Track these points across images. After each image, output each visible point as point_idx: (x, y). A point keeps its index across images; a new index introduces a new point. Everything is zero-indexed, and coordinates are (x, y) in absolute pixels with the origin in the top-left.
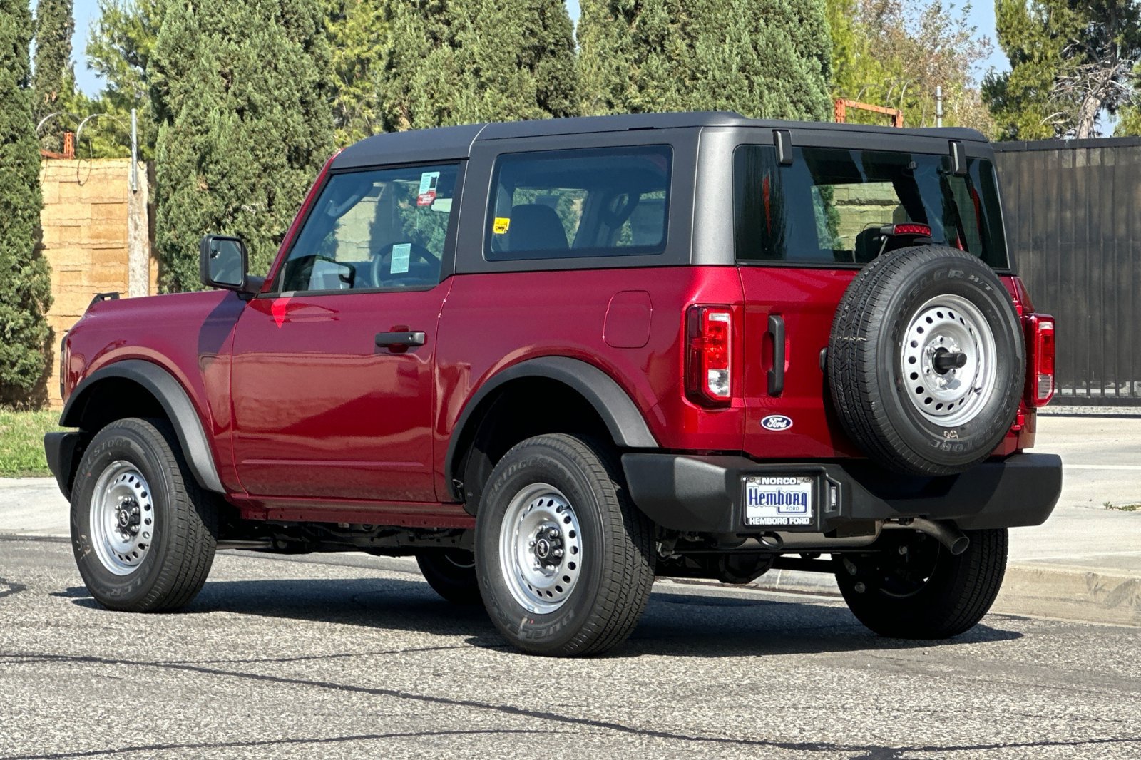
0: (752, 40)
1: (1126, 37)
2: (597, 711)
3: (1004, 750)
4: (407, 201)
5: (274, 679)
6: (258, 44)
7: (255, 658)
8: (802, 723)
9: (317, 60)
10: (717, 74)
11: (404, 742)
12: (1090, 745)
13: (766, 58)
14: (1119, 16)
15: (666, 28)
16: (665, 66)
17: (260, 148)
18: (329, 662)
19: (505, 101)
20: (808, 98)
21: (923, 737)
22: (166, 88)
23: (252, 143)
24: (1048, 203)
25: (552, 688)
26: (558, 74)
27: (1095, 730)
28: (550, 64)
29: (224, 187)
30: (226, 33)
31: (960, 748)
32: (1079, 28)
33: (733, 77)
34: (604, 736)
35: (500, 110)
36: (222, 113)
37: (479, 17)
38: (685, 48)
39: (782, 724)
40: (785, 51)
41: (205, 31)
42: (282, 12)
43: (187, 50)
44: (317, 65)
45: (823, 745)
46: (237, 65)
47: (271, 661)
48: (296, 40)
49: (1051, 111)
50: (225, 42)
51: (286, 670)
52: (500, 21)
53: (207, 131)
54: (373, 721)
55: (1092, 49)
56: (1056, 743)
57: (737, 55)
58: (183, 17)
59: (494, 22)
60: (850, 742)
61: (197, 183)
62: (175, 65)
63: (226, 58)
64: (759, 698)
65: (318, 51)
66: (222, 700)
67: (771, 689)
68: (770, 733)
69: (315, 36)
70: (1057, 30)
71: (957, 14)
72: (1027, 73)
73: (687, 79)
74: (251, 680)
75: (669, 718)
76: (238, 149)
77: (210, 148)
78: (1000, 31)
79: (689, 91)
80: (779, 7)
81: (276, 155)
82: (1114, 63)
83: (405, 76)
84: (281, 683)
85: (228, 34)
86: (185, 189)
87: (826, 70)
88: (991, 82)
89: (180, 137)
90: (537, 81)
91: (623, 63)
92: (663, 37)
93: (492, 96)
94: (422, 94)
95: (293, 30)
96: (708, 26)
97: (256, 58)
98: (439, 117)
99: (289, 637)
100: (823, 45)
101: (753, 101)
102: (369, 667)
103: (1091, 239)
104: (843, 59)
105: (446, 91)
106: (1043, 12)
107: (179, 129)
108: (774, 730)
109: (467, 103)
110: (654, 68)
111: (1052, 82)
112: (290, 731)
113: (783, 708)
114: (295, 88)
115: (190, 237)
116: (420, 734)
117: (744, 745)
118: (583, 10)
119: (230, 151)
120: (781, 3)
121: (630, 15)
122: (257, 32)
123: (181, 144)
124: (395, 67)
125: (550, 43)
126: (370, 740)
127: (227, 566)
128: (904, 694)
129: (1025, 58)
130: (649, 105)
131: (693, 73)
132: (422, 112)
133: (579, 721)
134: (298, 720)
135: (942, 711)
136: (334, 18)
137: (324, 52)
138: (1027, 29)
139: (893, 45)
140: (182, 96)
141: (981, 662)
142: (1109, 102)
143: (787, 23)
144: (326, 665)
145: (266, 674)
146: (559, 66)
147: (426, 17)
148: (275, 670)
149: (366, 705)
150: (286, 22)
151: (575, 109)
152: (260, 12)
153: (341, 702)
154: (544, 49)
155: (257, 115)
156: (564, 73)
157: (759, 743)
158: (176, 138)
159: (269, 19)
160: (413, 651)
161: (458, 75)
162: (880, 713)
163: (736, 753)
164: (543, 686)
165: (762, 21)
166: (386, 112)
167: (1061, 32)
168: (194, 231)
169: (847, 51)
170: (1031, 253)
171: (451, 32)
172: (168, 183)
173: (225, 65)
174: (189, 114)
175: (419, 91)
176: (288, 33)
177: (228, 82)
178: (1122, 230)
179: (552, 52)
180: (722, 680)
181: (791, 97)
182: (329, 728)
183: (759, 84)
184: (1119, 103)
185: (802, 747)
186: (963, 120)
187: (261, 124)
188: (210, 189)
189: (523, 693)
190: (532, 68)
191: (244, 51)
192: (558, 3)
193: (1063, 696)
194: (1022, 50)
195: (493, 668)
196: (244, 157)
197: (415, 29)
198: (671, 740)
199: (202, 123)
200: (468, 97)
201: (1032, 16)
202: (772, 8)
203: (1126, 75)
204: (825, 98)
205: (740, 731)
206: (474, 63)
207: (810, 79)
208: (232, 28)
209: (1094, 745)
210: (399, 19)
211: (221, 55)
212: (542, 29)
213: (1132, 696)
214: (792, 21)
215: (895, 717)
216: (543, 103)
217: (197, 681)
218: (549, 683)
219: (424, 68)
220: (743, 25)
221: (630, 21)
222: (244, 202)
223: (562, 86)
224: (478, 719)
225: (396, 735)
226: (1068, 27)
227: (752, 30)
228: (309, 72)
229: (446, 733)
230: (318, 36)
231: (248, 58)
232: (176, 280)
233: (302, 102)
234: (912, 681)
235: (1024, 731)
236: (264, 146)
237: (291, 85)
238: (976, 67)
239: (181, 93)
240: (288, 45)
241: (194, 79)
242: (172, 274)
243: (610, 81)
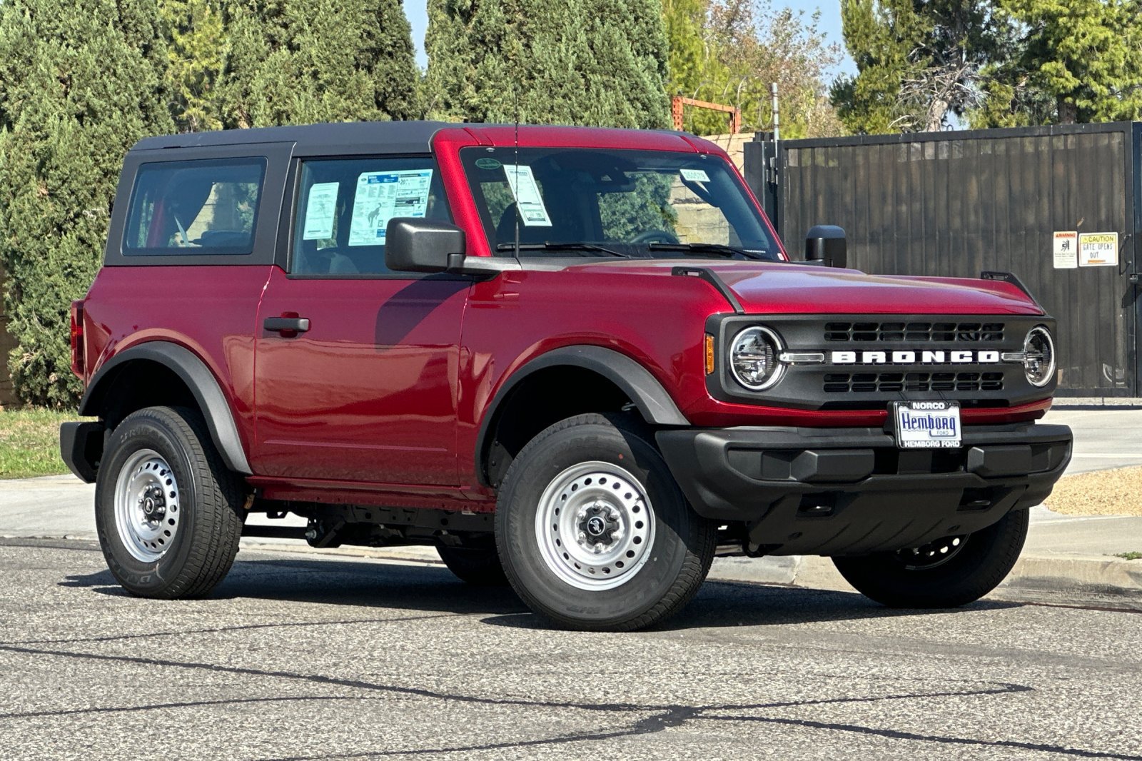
0: (588, 39)
1: (971, 39)
2: (406, 679)
3: (802, 707)
4: (246, 203)
5: (89, 656)
6: (96, 49)
7: (74, 638)
8: (607, 687)
9: (156, 65)
10: (554, 72)
11: (211, 709)
12: (887, 700)
13: (602, 56)
14: (964, 20)
15: (502, 27)
16: (501, 66)
17: (99, 153)
18: (147, 640)
19: (343, 103)
20: (644, 95)
21: (725, 697)
22: (4, 94)
23: (92, 148)
24: (884, 198)
25: (365, 660)
26: (396, 76)
27: (894, 687)
28: (388, 66)
29: (64, 192)
30: (63, 39)
31: (760, 706)
32: (925, 32)
33: (569, 76)
34: (410, 701)
35: (338, 112)
36: (61, 118)
37: (316, 20)
38: (522, 48)
39: (587, 688)
40: (621, 49)
41: (42, 37)
42: (120, 17)
43: (25, 56)
44: (156, 70)
45: (625, 705)
46: (75, 71)
47: (88, 640)
48: (135, 45)
49: (899, 114)
50: (64, 48)
51: (103, 648)
52: (337, 23)
53: (47, 137)
54: (183, 691)
55: (939, 53)
56: (854, 700)
57: (573, 54)
58: (21, 23)
59: (331, 25)
60: (653, 703)
61: (37, 189)
62: (13, 70)
63: (64, 63)
64: (567, 665)
65: (157, 56)
66: (34, 676)
67: (580, 658)
68: (574, 696)
69: (153, 41)
70: (903, 34)
71: (807, 21)
72: (875, 76)
73: (523, 79)
74: (67, 658)
75: (476, 684)
76: (78, 154)
77: (48, 155)
78: (847, 35)
79: (526, 90)
80: (615, 6)
81: (116, 160)
82: (960, 65)
83: (244, 79)
84: (96, 660)
85: (66, 39)
86: (26, 195)
87: (663, 68)
88: (838, 86)
89: (20, 142)
90: (375, 83)
91: (460, 64)
92: (500, 37)
93: (331, 98)
94: (261, 97)
95: (131, 35)
96: (544, 25)
97: (95, 63)
98: (278, 120)
99: (110, 619)
100: (660, 43)
101: (590, 99)
102: (186, 644)
103: (926, 233)
104: (690, 65)
105: (284, 94)
106: (890, 16)
107: (18, 135)
108: (579, 693)
109: (306, 106)
110: (491, 68)
111: (899, 85)
112: (99, 701)
113: (591, 673)
114: (134, 92)
115: (31, 243)
116: (229, 702)
117: (547, 707)
118: (431, 20)
119: (70, 156)
120: (616, 2)
121: (466, 16)
122: (95, 37)
123: (20, 150)
124: (234, 71)
125: (388, 45)
126: (178, 708)
127: (58, 559)
128: (712, 660)
129: (872, 62)
130: (486, 105)
131: (530, 73)
132: (261, 116)
133: (387, 688)
134: (108, 692)
135: (747, 674)
136: (183, 30)
137: (163, 57)
138: (874, 33)
139: (745, 53)
140: (21, 102)
141: (793, 631)
142: (955, 104)
143: (623, 21)
144: (143, 643)
145: (82, 652)
146: (397, 68)
147: (264, 20)
148: (92, 648)
149: (178, 677)
150: (124, 27)
151: (413, 111)
152: (97, 18)
153: (154, 675)
154: (381, 51)
155: (96, 120)
156: (402, 74)
157: (563, 705)
158: (16, 144)
159: (107, 24)
160: (231, 629)
161: (297, 78)
162: (686, 677)
163: (538, 714)
164: (356, 658)
165: (597, 20)
166: (225, 116)
167: (907, 36)
168: (35, 237)
169: (695, 56)
170: (868, 248)
171: (289, 35)
172: (8, 189)
173: (63, 70)
174: (28, 120)
175: (258, 95)
176: (126, 38)
177: (67, 87)
178: (957, 222)
179: (390, 54)
180: (534, 650)
181: (627, 95)
182: (138, 698)
183: (595, 83)
184: (966, 106)
185: (604, 707)
186: (815, 126)
187: (101, 129)
188: (51, 195)
189: (335, 665)
190: (369, 69)
191: (82, 56)
192: (395, 5)
193: (869, 659)
194: (869, 54)
195: (309, 643)
196: (84, 162)
197: (253, 33)
198: (475, 703)
199: (40, 129)
200: (306, 100)
201: (878, 20)
202: (607, 7)
203: (972, 78)
204: (662, 95)
205: (545, 695)
206: (312, 65)
207: (646, 77)
208: (69, 33)
209: (891, 700)
210: (237, 22)
211: (59, 60)
212: (380, 31)
213: (936, 658)
214: (628, 20)
215: (700, 680)
216: (381, 105)
217: (13, 660)
218: (362, 655)
219: (262, 72)
220: (579, 24)
221: (467, 21)
222: (84, 207)
223: (400, 88)
224: (288, 688)
225: (204, 703)
226: (914, 30)
227: (588, 29)
228: (149, 77)
229: (254, 700)
230: (157, 41)
231: (87, 63)
232: (18, 286)
233: (142, 107)
234: (722, 649)
235: (825, 690)
236: (104, 151)
237: (130, 90)
238: (827, 73)
239: (20, 99)
240: (126, 50)
241: (33, 85)
242: (14, 280)
243: (447, 82)
